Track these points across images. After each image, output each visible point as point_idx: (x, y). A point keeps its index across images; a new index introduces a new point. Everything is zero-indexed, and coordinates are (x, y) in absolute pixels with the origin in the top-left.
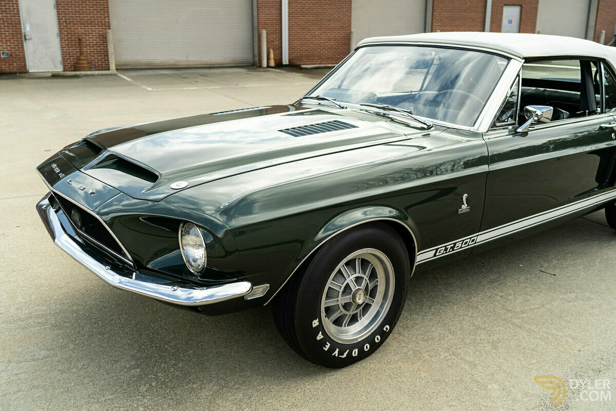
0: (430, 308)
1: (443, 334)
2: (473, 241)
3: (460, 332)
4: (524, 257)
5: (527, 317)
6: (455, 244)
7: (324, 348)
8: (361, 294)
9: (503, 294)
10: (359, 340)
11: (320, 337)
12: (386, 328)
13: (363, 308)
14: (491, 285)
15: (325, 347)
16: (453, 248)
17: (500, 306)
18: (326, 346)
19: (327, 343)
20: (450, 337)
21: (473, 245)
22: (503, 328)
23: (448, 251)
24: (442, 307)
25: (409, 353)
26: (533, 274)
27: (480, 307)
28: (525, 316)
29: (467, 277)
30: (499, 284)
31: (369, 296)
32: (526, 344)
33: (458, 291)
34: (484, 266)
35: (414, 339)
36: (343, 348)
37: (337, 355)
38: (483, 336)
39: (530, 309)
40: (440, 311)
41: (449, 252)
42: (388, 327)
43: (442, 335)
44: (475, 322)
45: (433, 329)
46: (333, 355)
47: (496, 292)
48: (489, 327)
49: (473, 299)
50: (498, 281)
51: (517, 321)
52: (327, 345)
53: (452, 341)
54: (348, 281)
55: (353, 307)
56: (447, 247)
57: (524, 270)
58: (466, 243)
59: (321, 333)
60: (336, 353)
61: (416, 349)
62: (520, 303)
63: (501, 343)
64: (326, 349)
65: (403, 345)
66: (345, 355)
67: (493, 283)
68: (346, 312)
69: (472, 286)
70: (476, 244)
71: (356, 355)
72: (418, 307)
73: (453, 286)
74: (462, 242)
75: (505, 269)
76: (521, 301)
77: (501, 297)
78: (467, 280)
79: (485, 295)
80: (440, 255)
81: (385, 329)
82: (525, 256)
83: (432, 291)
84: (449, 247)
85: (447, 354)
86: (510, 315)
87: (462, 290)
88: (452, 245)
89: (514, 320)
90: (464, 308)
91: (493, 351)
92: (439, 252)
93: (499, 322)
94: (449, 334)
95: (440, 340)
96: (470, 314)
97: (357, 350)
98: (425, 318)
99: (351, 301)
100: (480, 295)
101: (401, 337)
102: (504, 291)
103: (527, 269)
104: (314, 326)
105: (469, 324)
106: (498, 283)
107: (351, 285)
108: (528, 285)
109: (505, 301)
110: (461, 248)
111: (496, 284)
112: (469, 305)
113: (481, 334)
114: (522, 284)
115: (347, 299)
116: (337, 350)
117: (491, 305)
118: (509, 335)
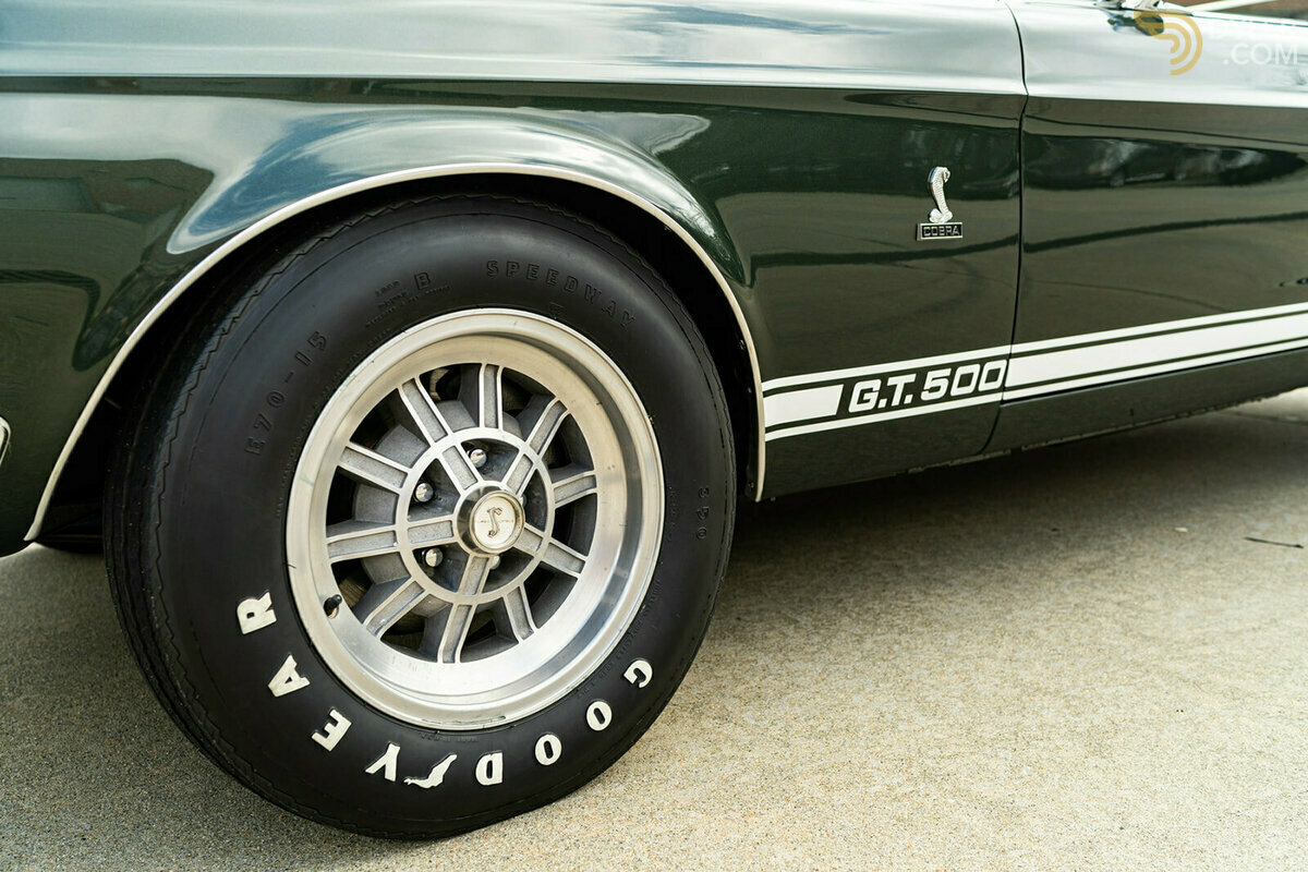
0: (860, 640)
1: (895, 713)
2: (993, 375)
3: (960, 704)
4: (1190, 512)
5: (1221, 653)
6: (922, 374)
7: (317, 737)
8: (496, 511)
9: (1122, 597)
10: (511, 717)
11: (287, 680)
12: (637, 671)
13: (527, 584)
14: (1082, 577)
15: (326, 734)
16: (915, 389)
17: (1118, 627)
18: (329, 727)
19: (334, 714)
20: (921, 721)
21: (996, 397)
22: (1131, 689)
23: (896, 402)
24: (904, 638)
25: (745, 778)
26: (1224, 547)
27: (1042, 632)
28: (1209, 650)
29: (1000, 562)
30: (1109, 575)
31: (554, 535)
32: (1225, 736)
33: (965, 594)
34: (1059, 536)
35: (774, 731)
36: (421, 745)
37: (391, 775)
38: (1049, 716)
39: (1227, 632)
40: (896, 647)
41: (902, 406)
42: (646, 668)
43: (889, 717)
44: (1022, 673)
45: (856, 699)
46: (372, 770)
47: (1098, 594)
48: (1074, 687)
49: (1017, 612)
50: (1104, 568)
51: (1182, 667)
52: (335, 722)
53: (927, 732)
54: (436, 451)
55: (473, 573)
56: (891, 381)
57: (1192, 540)
58: (966, 380)
59: (290, 663)
60: (388, 762)
61: (776, 764)
62: (1188, 617)
63: (1121, 738)
64: (329, 743)
65: (727, 751)
66: (436, 777)
67: (1089, 571)
68: (442, 594)
69: (1016, 582)
70: (1008, 396)
71: (497, 778)
72: (817, 639)
73: (950, 585)
74: (947, 372)
75: (1129, 537)
76: (1192, 613)
77: (1119, 604)
78: (1001, 567)
79: (1061, 601)
80: (866, 413)
81: (630, 676)
82: (1193, 510)
83: (875, 598)
84: (899, 382)
85: (901, 778)
86: (1152, 650)
87: (979, 593)
88: (911, 378)
89: (1171, 666)
90: (981, 638)
91: (1092, 761)
92: (861, 401)
93: (1114, 672)
94: (917, 715)
95: (877, 731)
96: (1001, 653)
97: (497, 759)
98: (832, 668)
99: (457, 539)
100: (1046, 603)
101: (728, 729)
102: (1129, 589)
103: (1204, 537)
104: (248, 626)
105: (997, 681)
106: (1108, 571)
107: (454, 472)
108: (1211, 572)
109: (1134, 614)
110: (948, 397)
111: (1099, 574)
112: (1003, 628)
113: (1042, 708)
114: (1191, 572)
115: (439, 529)
116: (393, 751)
117: (1084, 626)
118: (1156, 708)
